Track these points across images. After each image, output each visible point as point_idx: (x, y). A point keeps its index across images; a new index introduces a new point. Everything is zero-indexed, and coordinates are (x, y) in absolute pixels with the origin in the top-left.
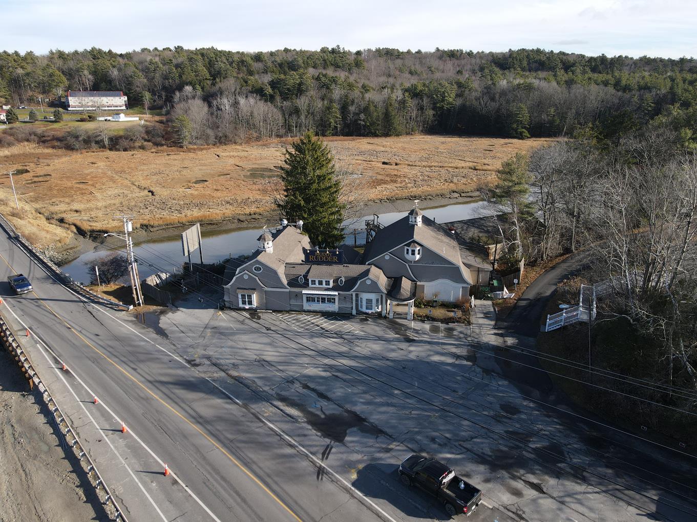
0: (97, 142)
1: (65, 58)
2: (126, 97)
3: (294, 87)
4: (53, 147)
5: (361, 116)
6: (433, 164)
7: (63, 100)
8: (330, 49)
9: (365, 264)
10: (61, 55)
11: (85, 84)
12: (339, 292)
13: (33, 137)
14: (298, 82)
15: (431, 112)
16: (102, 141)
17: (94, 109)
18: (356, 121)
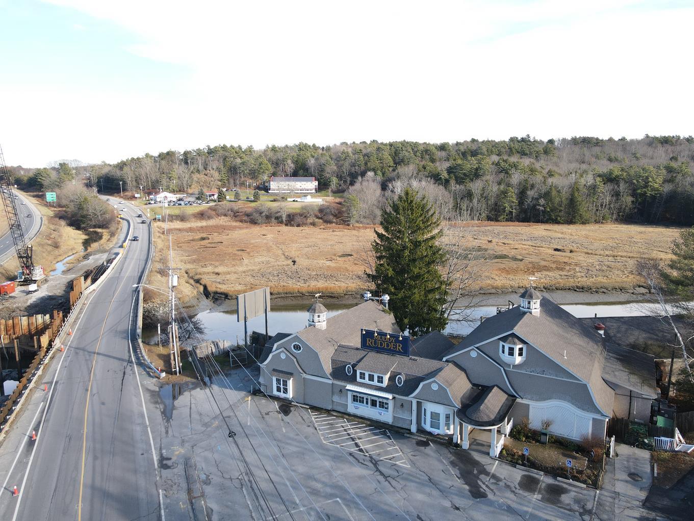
0: (277, 218)
1: (276, 151)
2: (317, 182)
3: (470, 171)
4: (241, 221)
5: (540, 201)
6: (619, 253)
7: (266, 184)
8: (519, 138)
9: (441, 360)
10: (274, 149)
11: (287, 172)
12: (395, 395)
13: (230, 212)
14: (475, 167)
15: (629, 199)
16: (281, 217)
17: (289, 192)
18: (535, 206)
